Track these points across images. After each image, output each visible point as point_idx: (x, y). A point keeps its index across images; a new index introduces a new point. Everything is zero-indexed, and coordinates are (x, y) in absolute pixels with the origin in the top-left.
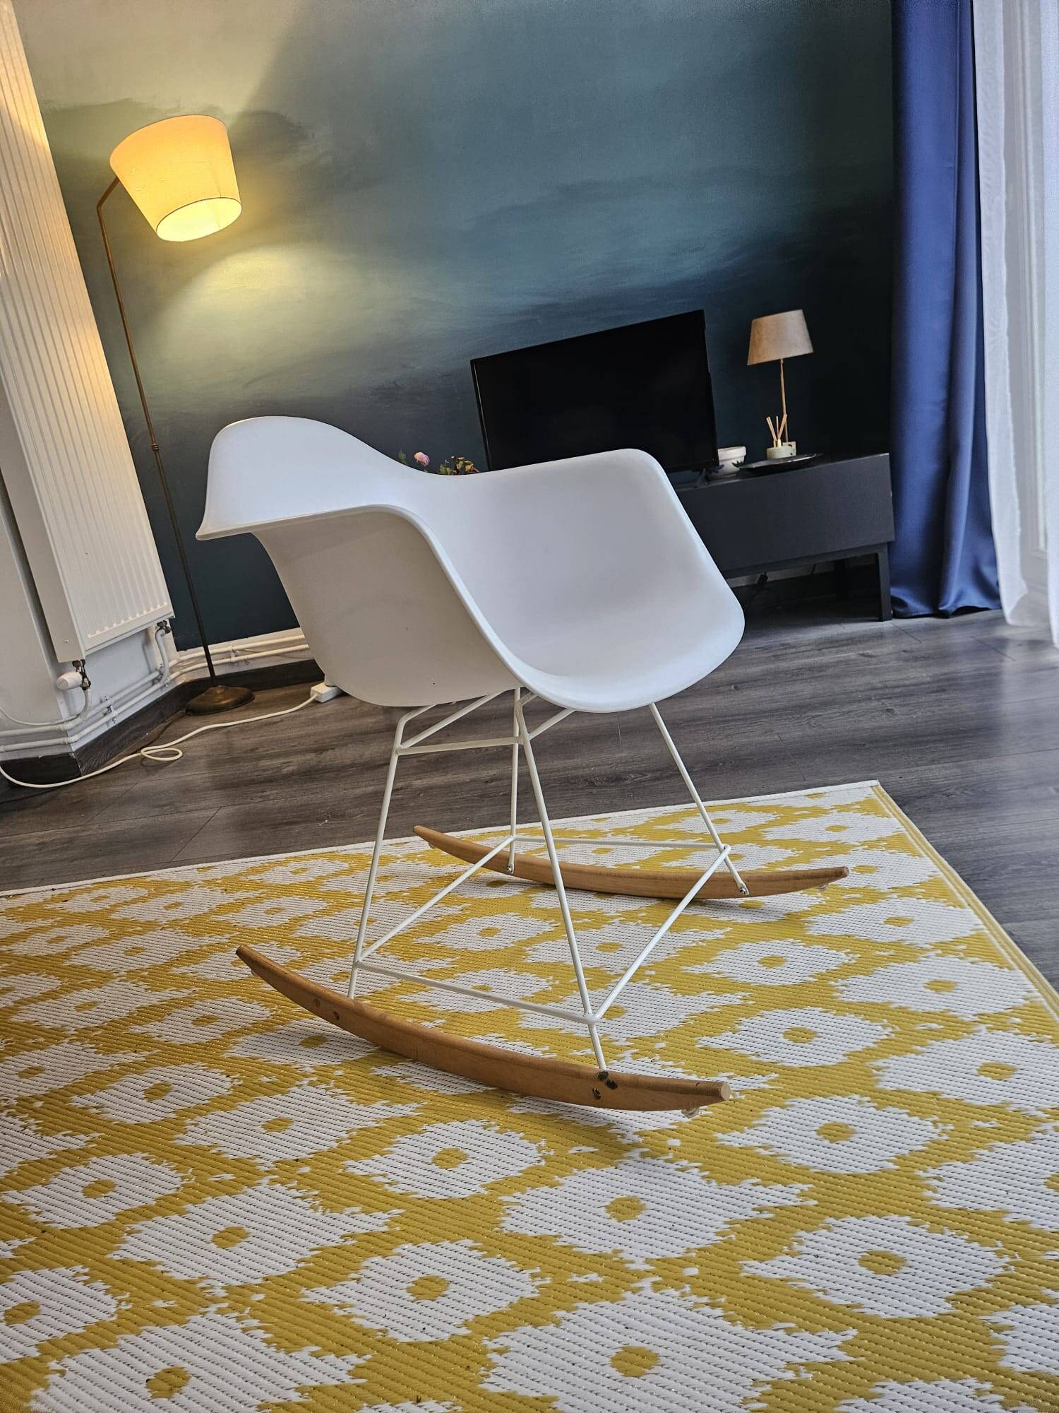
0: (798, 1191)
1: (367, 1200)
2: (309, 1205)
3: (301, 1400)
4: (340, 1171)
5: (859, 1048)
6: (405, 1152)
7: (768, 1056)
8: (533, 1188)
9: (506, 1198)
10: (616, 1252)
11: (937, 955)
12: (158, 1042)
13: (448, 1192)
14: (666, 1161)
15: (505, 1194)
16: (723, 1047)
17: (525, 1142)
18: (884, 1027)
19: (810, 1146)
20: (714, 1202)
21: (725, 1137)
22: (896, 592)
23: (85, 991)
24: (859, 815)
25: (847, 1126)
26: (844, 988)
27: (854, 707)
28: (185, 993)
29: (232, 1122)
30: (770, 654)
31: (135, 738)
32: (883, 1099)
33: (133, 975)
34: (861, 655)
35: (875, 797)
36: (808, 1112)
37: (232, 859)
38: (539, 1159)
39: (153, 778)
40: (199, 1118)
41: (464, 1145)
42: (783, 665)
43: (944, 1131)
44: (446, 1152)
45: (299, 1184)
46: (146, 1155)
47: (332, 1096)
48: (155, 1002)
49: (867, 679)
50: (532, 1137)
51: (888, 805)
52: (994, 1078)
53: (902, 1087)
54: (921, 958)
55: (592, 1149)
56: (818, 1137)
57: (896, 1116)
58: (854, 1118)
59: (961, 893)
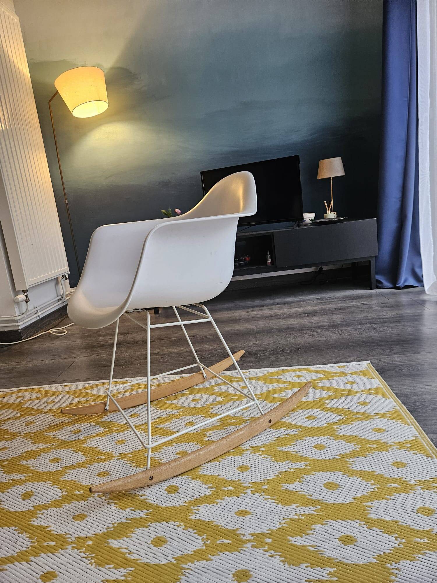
0: (328, 572)
1: (117, 561)
2: (89, 562)
4: (106, 544)
5: (360, 495)
6: (138, 537)
7: (316, 496)
8: (198, 561)
9: (184, 566)
11: (397, 448)
12: (32, 470)
13: (156, 560)
14: (264, 550)
15: (184, 563)
16: (294, 490)
17: (196, 536)
18: (372, 484)
19: (335, 547)
20: (286, 575)
21: (293, 539)
22: (378, 277)
23: (4, 442)
24: (361, 377)
25: (353, 537)
26: (353, 462)
27: (359, 327)
28: (49, 445)
29: (59, 514)
30: (323, 301)
31: (48, 325)
32: (371, 524)
33: (27, 435)
34: (362, 304)
35: (369, 369)
36: (335, 528)
37: (80, 382)
38: (202, 545)
39: (52, 342)
40: (44, 511)
41: (167, 535)
42: (328, 306)
44: (158, 538)
45: (85, 550)
46: (16, 528)
47: (108, 504)
48: (34, 449)
49: (365, 315)
50: (199, 532)
51: (374, 373)
52: (425, 515)
53: (380, 517)
54: (389, 450)
55: (228, 541)
56: (339, 542)
57: (377, 533)
58: (357, 533)
59: (408, 418)
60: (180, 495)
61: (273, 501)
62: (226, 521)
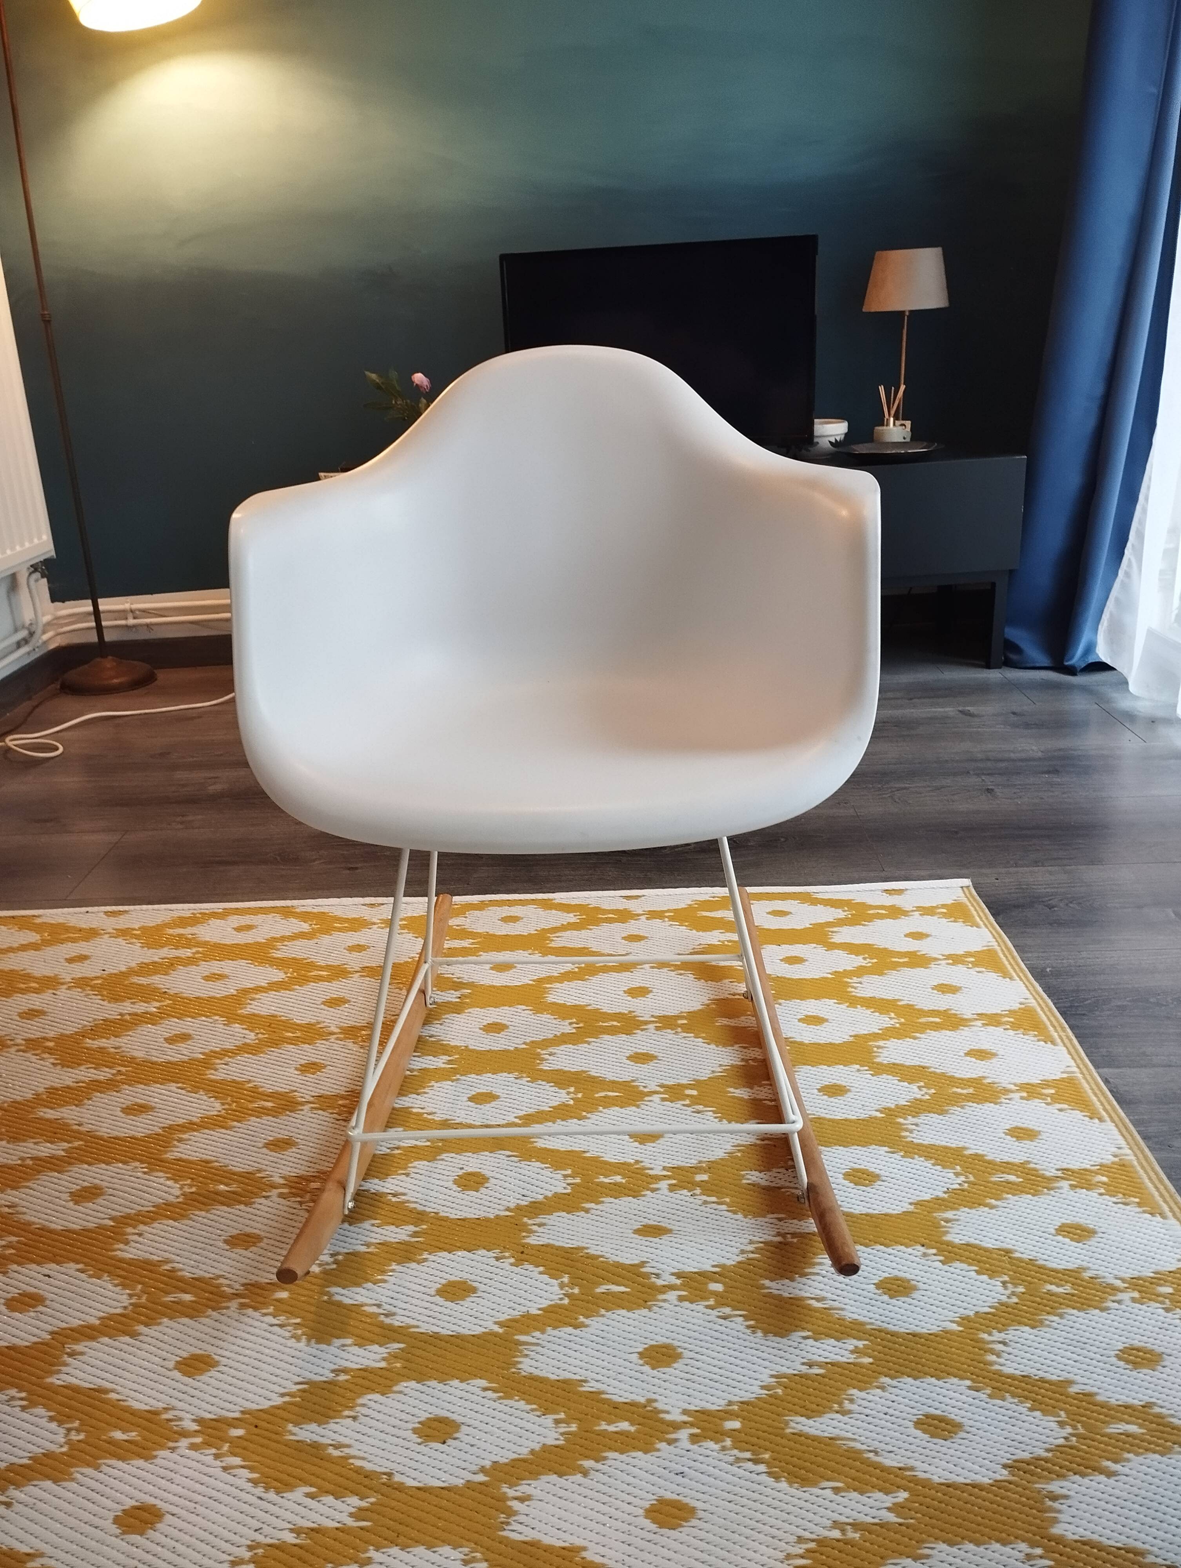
0: (852, 1348)
1: (359, 1332)
2: (289, 1334)
3: (298, 1541)
4: (326, 1298)
5: (927, 1197)
6: (403, 1282)
8: (555, 1328)
9: (523, 1337)
10: (650, 1401)
11: (1022, 1098)
12: (78, 1132)
13: (456, 1328)
14: (707, 1307)
15: (522, 1333)
16: (773, 1185)
17: (545, 1278)
18: (957, 1175)
19: (867, 1300)
20: (759, 1354)
21: (773, 1285)
24: (945, 921)
25: (909, 1281)
26: (914, 1127)
27: (948, 781)
29: (188, 1235)
32: (951, 1253)
33: (34, 1044)
35: (965, 900)
36: (867, 1262)
38: (562, 1296)
40: (142, 1227)
41: (473, 1278)
43: (1013, 1294)
44: (451, 1284)
45: (275, 1310)
46: (80, 1266)
49: (967, 746)
50: (553, 1272)
51: (980, 910)
52: (1072, 1239)
53: (972, 1241)
54: (1004, 1101)
55: (622, 1289)
56: (877, 1291)
57: (964, 1273)
58: (917, 1272)
59: (1054, 1027)
60: (492, 1193)
61: (724, 1207)
62: (613, 1246)
